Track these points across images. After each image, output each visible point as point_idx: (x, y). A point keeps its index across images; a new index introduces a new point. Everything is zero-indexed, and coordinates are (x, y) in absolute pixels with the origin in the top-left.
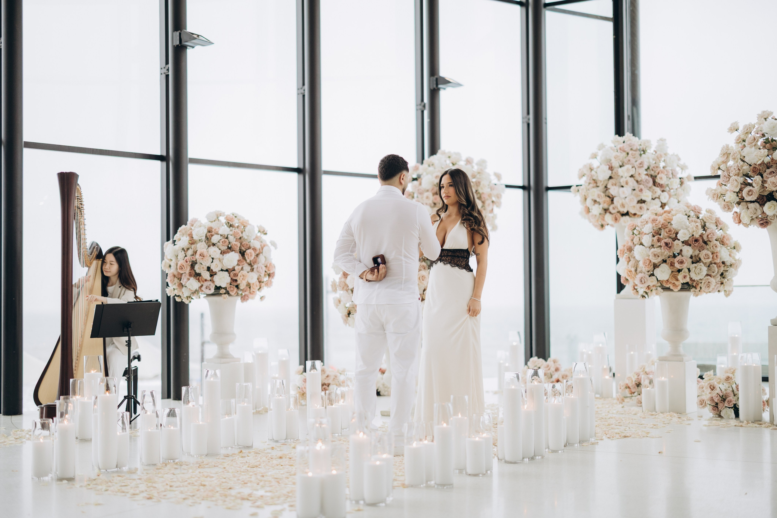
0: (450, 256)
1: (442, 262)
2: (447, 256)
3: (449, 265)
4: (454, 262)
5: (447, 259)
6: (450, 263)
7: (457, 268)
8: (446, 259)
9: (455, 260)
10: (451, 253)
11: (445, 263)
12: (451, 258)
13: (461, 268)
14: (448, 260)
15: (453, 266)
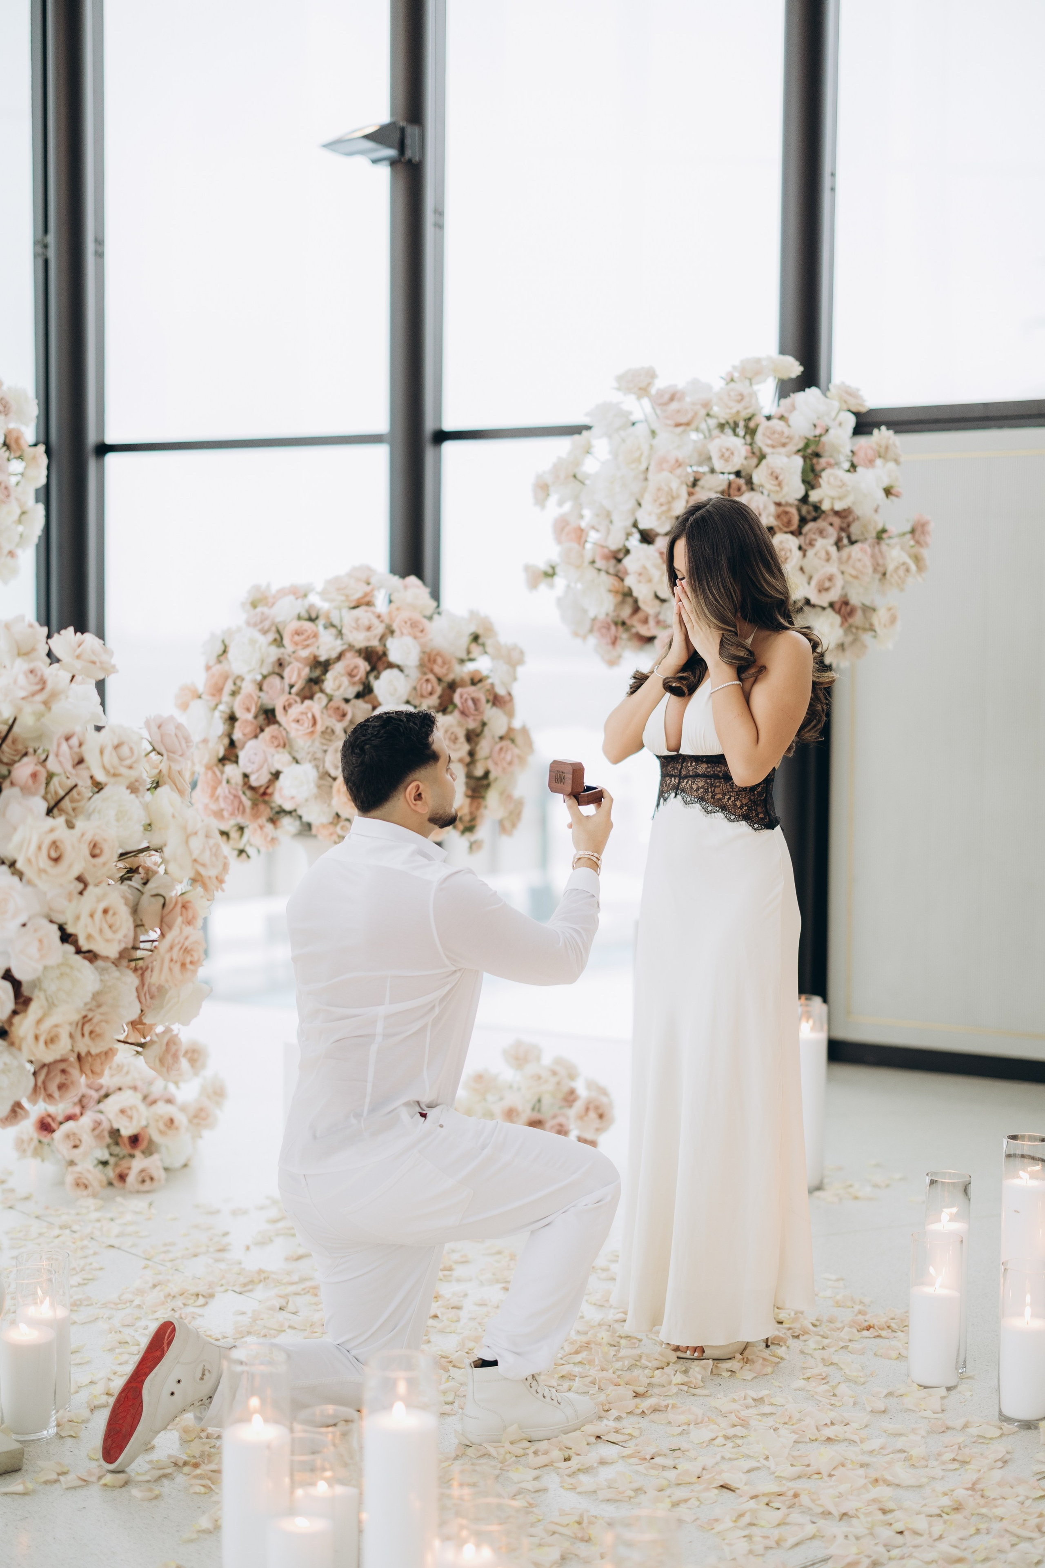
0: (703, 776)
1: (679, 797)
2: (697, 776)
3: (698, 806)
4: (713, 797)
5: (695, 787)
6: (701, 799)
7: (720, 815)
8: (692, 788)
9: (717, 790)
10: (705, 766)
11: (688, 799)
12: (706, 783)
13: (733, 817)
14: (698, 789)
15: (710, 808)
